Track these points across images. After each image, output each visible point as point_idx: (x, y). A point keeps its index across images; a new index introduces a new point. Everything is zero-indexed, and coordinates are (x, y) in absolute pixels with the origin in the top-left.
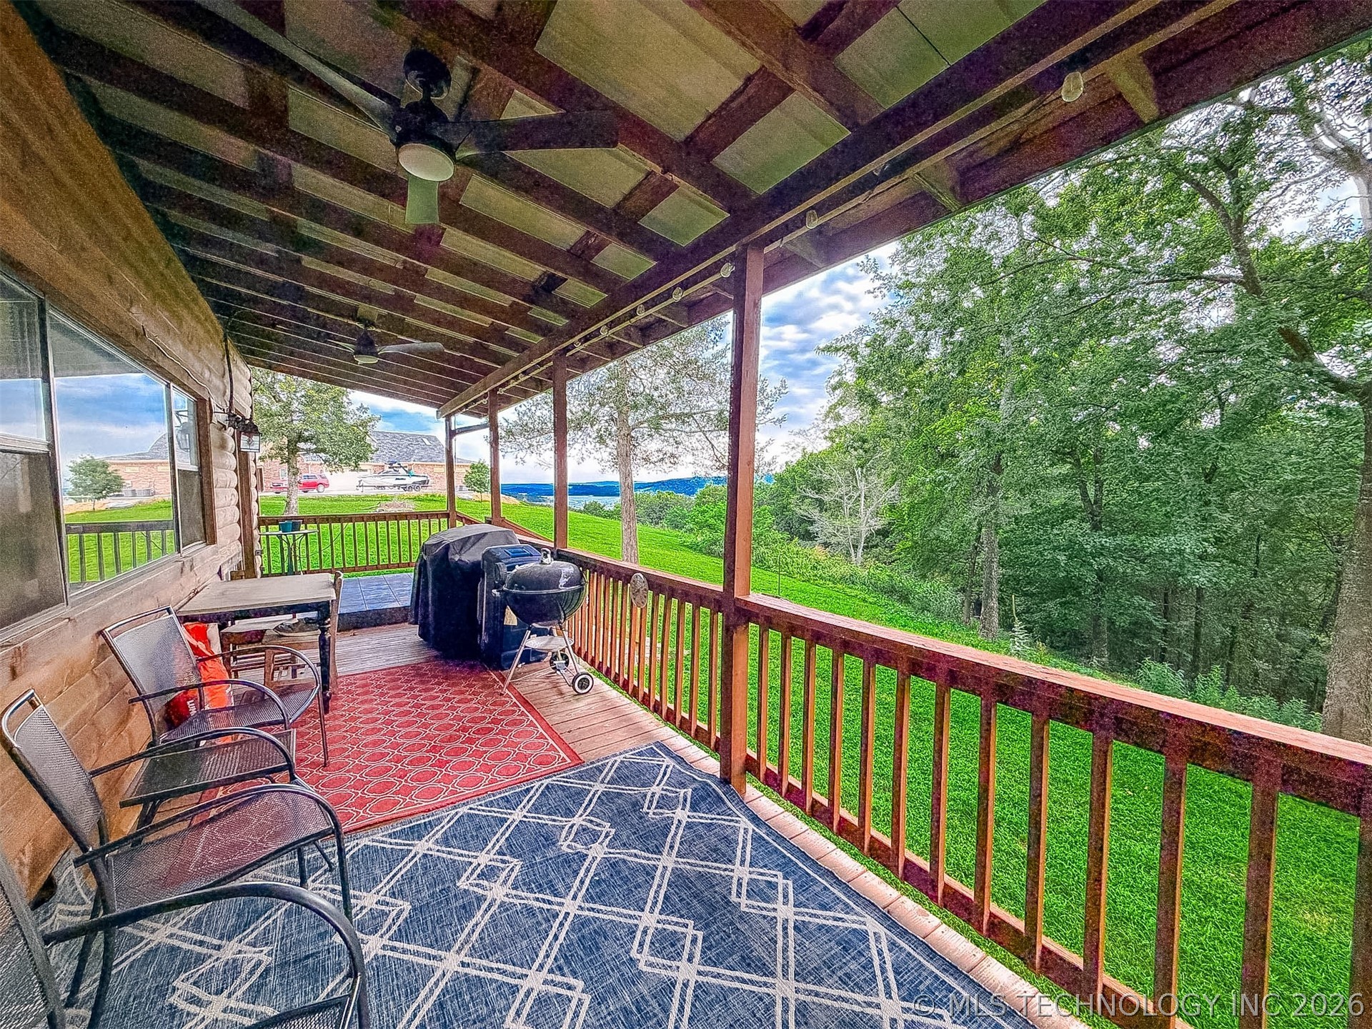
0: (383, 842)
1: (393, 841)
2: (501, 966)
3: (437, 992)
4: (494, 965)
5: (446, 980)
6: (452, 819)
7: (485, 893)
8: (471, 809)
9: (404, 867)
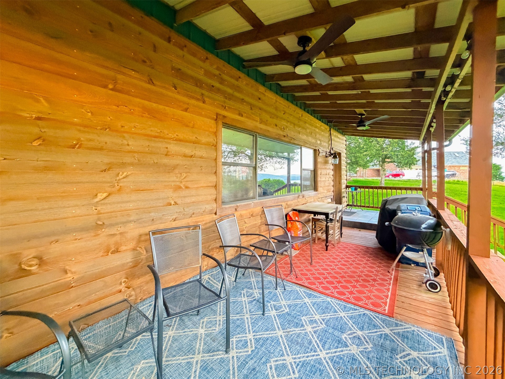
0: (301, 292)
1: (303, 293)
2: (287, 347)
3: (270, 335)
4: (286, 344)
5: (274, 335)
6: (323, 299)
7: (305, 325)
8: (331, 301)
9: (298, 301)
